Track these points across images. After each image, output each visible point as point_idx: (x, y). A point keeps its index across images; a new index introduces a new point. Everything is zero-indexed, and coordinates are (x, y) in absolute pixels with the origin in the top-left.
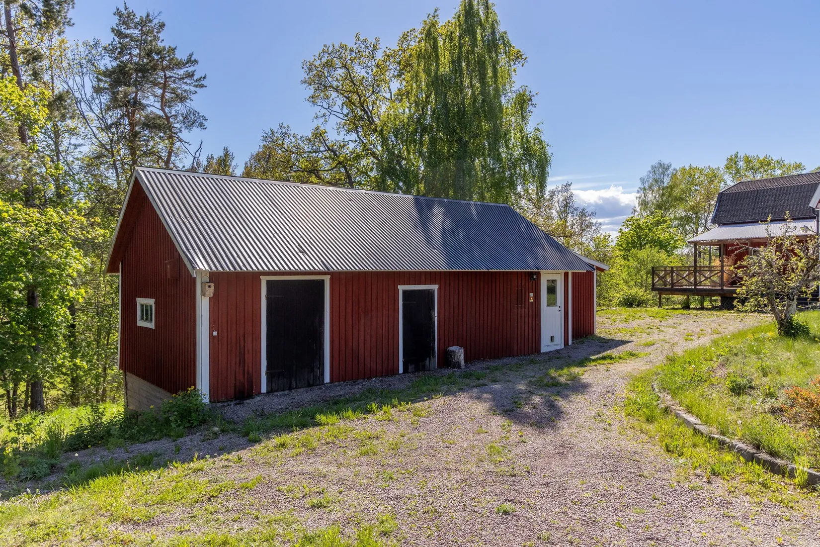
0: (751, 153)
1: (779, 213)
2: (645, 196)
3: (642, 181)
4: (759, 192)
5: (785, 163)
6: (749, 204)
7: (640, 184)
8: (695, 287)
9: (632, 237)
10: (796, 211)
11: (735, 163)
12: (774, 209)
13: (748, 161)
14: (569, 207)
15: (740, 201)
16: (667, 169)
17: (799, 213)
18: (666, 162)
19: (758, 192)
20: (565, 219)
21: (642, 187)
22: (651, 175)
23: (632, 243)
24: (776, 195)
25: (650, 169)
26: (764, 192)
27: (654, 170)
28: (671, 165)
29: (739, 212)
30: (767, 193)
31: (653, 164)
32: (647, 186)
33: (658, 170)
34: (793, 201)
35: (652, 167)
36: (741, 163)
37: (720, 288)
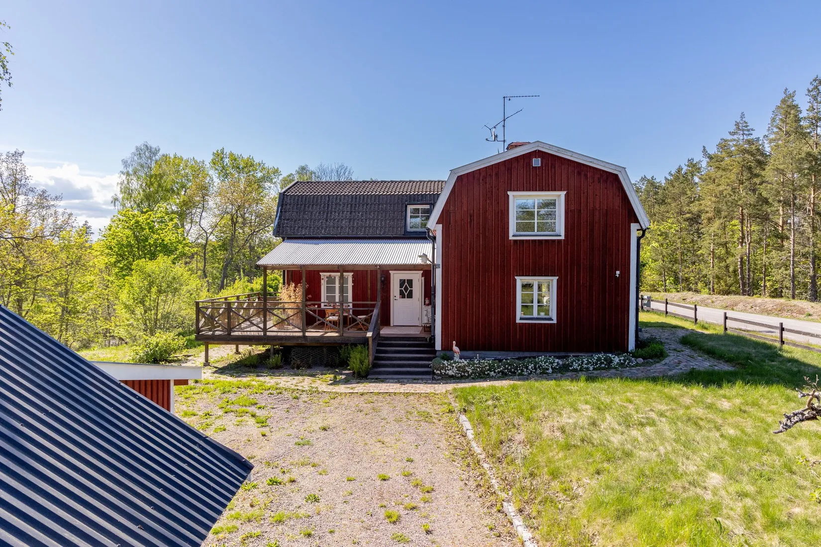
0: (236, 152)
1: (357, 228)
2: (128, 183)
3: (125, 163)
4: (331, 198)
5: (266, 166)
6: (320, 213)
7: (123, 166)
8: (265, 334)
9: (127, 237)
10: (377, 228)
11: (222, 159)
12: (352, 223)
13: (234, 159)
14: (21, 185)
15: (308, 207)
16: (155, 154)
17: (381, 231)
18: (153, 145)
19: (329, 197)
20: (13, 201)
21: (125, 171)
22: (136, 158)
23: (127, 246)
24: (351, 205)
25: (134, 150)
26: (336, 199)
27: (139, 152)
28: (159, 150)
29: (309, 222)
30: (340, 200)
31: (139, 145)
32: (130, 170)
33: (145, 153)
34: (372, 214)
35: (137, 149)
36: (226, 160)
37: (300, 334)
